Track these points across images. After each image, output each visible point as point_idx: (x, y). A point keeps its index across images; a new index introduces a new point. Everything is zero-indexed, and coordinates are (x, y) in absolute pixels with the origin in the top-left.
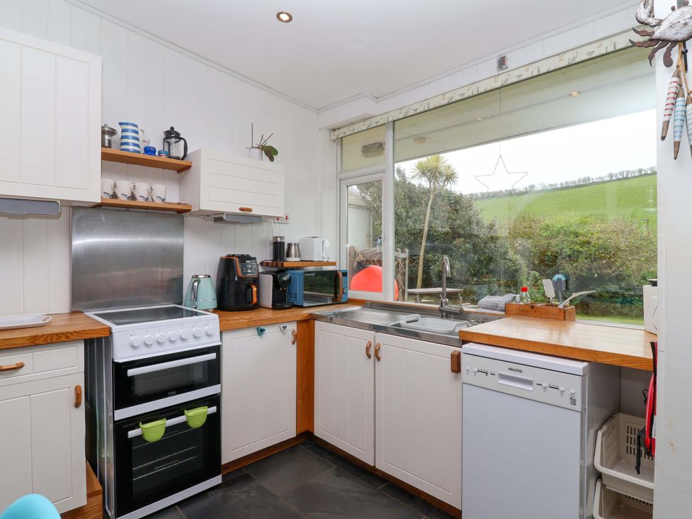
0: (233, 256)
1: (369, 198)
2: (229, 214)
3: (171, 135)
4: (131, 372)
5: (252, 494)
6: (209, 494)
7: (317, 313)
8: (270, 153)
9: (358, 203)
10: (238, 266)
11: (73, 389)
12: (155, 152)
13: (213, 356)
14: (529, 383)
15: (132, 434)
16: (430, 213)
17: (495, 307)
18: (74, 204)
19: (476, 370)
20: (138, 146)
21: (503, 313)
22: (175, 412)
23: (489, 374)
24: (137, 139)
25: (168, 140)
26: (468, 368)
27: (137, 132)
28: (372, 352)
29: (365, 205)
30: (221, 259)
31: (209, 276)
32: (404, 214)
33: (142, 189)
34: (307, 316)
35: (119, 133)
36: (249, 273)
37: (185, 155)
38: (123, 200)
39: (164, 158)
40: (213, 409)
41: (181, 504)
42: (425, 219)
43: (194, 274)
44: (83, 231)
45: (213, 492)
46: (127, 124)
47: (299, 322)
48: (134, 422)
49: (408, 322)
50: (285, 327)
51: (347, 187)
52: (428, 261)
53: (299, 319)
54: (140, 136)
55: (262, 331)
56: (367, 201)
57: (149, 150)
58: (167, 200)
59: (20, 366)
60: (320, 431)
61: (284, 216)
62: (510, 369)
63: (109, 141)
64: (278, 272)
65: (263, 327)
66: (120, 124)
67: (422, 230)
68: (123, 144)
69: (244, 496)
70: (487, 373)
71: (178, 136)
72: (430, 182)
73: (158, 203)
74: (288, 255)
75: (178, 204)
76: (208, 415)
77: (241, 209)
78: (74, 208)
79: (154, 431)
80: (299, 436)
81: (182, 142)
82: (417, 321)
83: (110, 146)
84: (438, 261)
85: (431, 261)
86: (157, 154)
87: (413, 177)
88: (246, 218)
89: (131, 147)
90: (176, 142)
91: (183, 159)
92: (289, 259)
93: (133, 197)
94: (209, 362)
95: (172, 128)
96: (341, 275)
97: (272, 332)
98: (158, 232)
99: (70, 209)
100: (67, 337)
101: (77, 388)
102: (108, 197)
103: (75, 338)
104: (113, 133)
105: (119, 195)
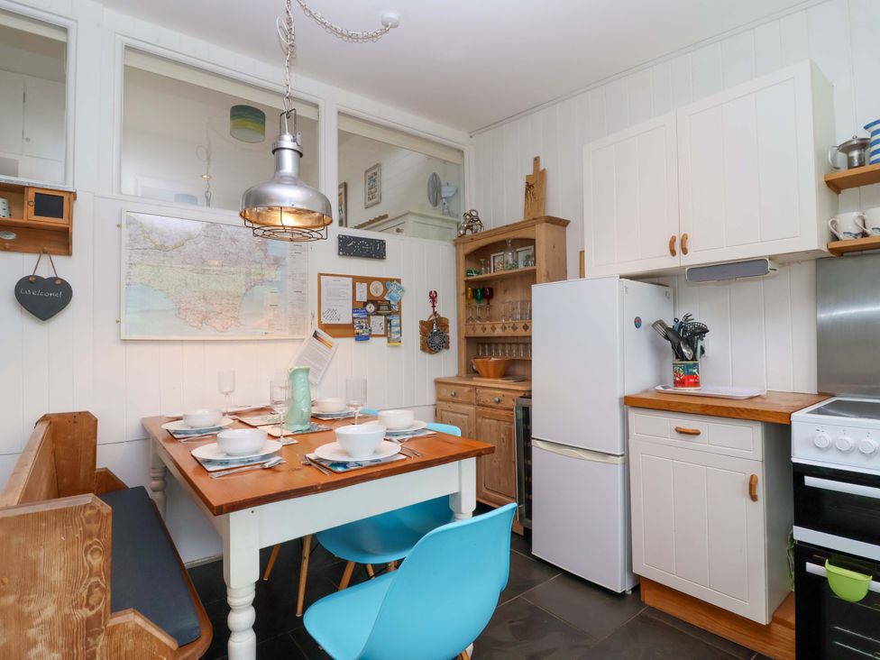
15: (811, 568)
35: (870, 141)
46: (874, 124)
59: (697, 433)
63: (860, 158)
66: (866, 128)
68: (873, 154)
78: (817, 260)
83: (860, 165)
99: (814, 263)
100: (738, 414)
101: (752, 476)
102: (851, 238)
103: (746, 417)
104: (863, 145)
105: (869, 231)
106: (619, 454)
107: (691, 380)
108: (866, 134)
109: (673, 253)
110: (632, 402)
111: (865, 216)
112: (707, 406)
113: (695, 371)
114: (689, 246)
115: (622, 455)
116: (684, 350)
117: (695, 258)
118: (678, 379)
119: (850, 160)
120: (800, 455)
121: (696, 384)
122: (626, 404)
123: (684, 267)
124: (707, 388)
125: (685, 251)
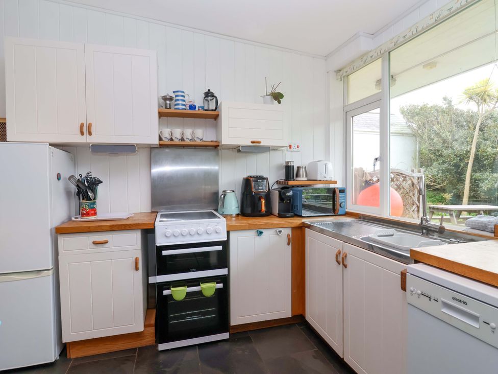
0: (251, 177)
1: (415, 126)
2: (244, 147)
3: (209, 94)
4: (165, 253)
5: (246, 353)
6: (219, 344)
7: (307, 223)
8: (278, 97)
9: (404, 132)
10: (253, 184)
11: (134, 259)
12: (195, 108)
13: (220, 248)
14: (475, 318)
15: (166, 292)
16: (479, 135)
17: (483, 228)
18: (152, 146)
19: (419, 292)
20: (185, 105)
21: (492, 235)
22: (196, 283)
23: (432, 300)
24: (184, 101)
25: (206, 98)
26: (412, 288)
27: (184, 96)
28: (340, 259)
29: (411, 132)
30: (244, 179)
31: (233, 191)
32: (450, 138)
33: (188, 133)
34: (300, 224)
35: (175, 99)
36: (261, 189)
37: (216, 108)
38: (176, 142)
39: (201, 112)
40: (221, 285)
41: (200, 346)
42: (472, 142)
43: (224, 190)
44: (158, 162)
45: (222, 343)
46: (177, 92)
47: (293, 228)
48: (168, 285)
49: (379, 236)
50: (280, 232)
51: (353, 117)
52: (476, 180)
53: (292, 226)
54: (186, 98)
55: (261, 233)
56: (412, 129)
57: (192, 107)
58: (204, 139)
59: (106, 242)
60: (309, 318)
61: (288, 145)
62: (454, 298)
63: (170, 105)
64: (282, 188)
65: (262, 230)
66: (174, 92)
67: (468, 152)
68: (176, 105)
69: (240, 352)
70: (430, 298)
71: (213, 96)
72: (479, 106)
73: (198, 142)
74: (297, 176)
75: (212, 141)
76: (216, 289)
77: (253, 142)
78: (151, 148)
79: (179, 293)
80: (294, 317)
81: (215, 99)
82: (392, 235)
83: (170, 108)
84: (487, 179)
85: (479, 180)
86: (197, 109)
87: (460, 102)
88: (256, 148)
89: (180, 107)
90: (211, 100)
91: (215, 110)
92: (298, 179)
93: (182, 139)
94: (218, 252)
95: (209, 90)
96: (338, 192)
97: (268, 234)
98: (203, 162)
99: (149, 149)
100: (130, 227)
101: (136, 258)
102: (167, 140)
103: (134, 228)
104: (171, 99)
105: (174, 138)
106: (51, 268)
107: (93, 212)
108: (173, 95)
109: (82, 133)
110: (60, 231)
111: (173, 132)
112: (113, 225)
113: (95, 206)
114: (93, 131)
115: (52, 269)
116: (89, 194)
117: (95, 139)
118: (84, 212)
119: (166, 104)
120: (160, 242)
121: (95, 214)
122: (56, 233)
123: (89, 143)
124: (101, 215)
125: (90, 134)
